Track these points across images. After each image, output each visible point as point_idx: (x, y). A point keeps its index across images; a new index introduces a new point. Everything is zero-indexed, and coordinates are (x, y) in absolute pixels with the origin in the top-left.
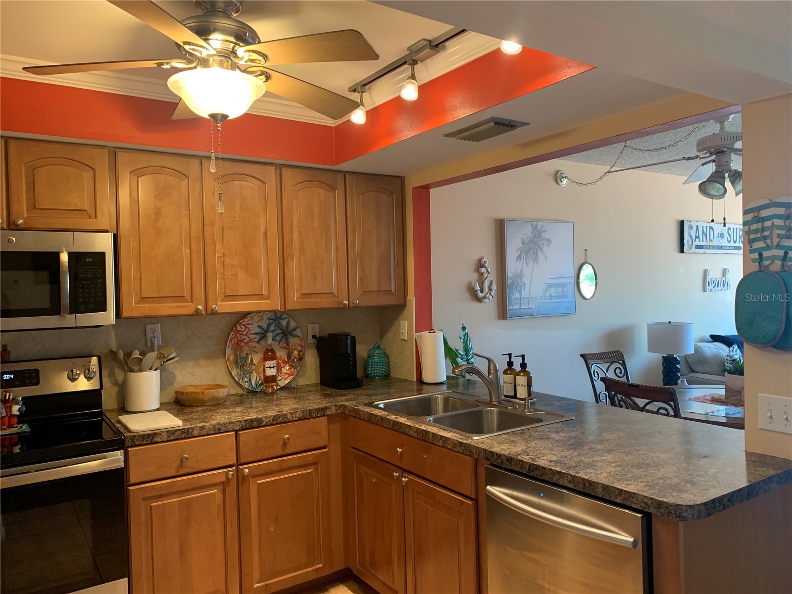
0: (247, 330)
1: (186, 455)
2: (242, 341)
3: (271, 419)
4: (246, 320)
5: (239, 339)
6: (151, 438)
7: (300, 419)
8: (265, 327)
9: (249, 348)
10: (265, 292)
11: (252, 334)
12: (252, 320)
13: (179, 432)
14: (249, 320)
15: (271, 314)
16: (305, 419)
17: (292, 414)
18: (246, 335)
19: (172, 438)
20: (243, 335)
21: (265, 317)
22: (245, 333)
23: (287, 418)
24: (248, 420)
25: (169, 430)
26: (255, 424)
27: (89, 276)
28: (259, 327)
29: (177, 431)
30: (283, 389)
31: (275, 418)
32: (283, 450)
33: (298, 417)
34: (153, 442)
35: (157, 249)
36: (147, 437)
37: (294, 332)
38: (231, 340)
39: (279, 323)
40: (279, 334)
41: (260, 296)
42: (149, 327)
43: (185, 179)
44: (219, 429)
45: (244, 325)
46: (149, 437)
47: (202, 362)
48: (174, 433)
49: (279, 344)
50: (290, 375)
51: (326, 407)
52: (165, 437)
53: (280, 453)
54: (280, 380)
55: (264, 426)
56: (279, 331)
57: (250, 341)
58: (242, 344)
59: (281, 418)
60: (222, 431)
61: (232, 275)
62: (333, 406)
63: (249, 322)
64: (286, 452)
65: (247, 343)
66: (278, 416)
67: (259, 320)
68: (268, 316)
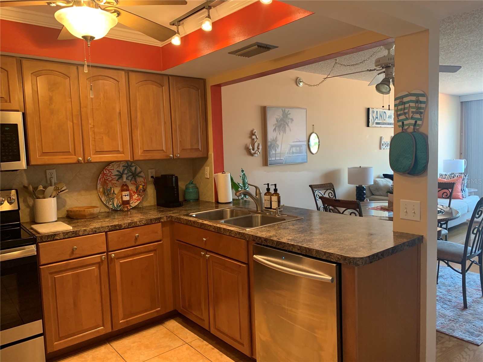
0: (110, 173)
1: (75, 247)
2: (107, 180)
3: (127, 225)
4: (109, 167)
5: (105, 178)
6: (53, 237)
7: (145, 225)
8: (121, 172)
9: (112, 184)
10: (120, 149)
11: (114, 176)
12: (113, 167)
13: (71, 233)
14: (111, 167)
15: (124, 164)
16: (148, 224)
17: (140, 221)
18: (110, 176)
19: (66, 237)
20: (108, 176)
21: (121, 165)
22: (109, 175)
23: (137, 224)
24: (113, 225)
25: (64, 232)
26: (117, 228)
27: (8, 138)
28: (118, 171)
29: (69, 232)
30: (133, 208)
31: (130, 224)
32: (135, 243)
33: (143, 223)
34: (54, 239)
35: (51, 122)
36: (50, 236)
37: (140, 175)
38: (100, 179)
39: (131, 169)
40: (131, 175)
41: (118, 152)
42: (48, 171)
43: (67, 79)
44: (95, 231)
45: (108, 170)
46: (52, 236)
47: (83, 192)
48: (67, 234)
49: (130, 182)
50: (138, 200)
51: (161, 217)
52: (62, 237)
53: (133, 244)
54: (132, 203)
55: (123, 229)
56: (130, 174)
57: (112, 180)
58: (107, 182)
59: (133, 224)
60: (97, 232)
61: (99, 138)
62: (165, 217)
63: (111, 168)
64: (137, 244)
65: (111, 181)
66: (131, 223)
67: (118, 167)
68: (123, 165)
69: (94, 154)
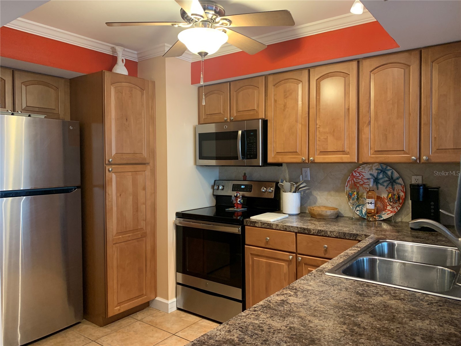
0: (362, 176)
2: (358, 183)
3: (317, 232)
4: (359, 169)
5: (356, 181)
7: (337, 237)
8: (375, 175)
9: (363, 188)
10: (347, 149)
11: (366, 179)
12: (364, 170)
14: (362, 169)
15: (378, 166)
16: (340, 238)
17: (331, 232)
18: (361, 179)
19: (263, 227)
20: (359, 179)
21: (374, 168)
22: (360, 178)
23: (327, 234)
24: (302, 228)
26: (306, 231)
27: (251, 141)
28: (371, 174)
31: (320, 231)
32: (325, 254)
33: (335, 235)
35: (284, 126)
37: (397, 181)
38: (349, 181)
39: (386, 173)
40: (387, 181)
41: (343, 152)
42: (303, 169)
43: (299, 83)
44: (286, 229)
45: (358, 172)
49: (386, 188)
50: (392, 212)
51: (357, 234)
52: (260, 225)
53: (323, 255)
54: (384, 214)
55: (312, 235)
56: (387, 179)
57: (364, 183)
58: (358, 185)
59: (323, 233)
60: (287, 230)
61: (324, 138)
62: (363, 235)
63: (362, 171)
65: (362, 185)
66: (321, 231)
67: (370, 170)
68: (376, 167)
69: (319, 155)
